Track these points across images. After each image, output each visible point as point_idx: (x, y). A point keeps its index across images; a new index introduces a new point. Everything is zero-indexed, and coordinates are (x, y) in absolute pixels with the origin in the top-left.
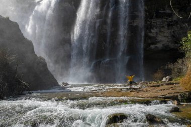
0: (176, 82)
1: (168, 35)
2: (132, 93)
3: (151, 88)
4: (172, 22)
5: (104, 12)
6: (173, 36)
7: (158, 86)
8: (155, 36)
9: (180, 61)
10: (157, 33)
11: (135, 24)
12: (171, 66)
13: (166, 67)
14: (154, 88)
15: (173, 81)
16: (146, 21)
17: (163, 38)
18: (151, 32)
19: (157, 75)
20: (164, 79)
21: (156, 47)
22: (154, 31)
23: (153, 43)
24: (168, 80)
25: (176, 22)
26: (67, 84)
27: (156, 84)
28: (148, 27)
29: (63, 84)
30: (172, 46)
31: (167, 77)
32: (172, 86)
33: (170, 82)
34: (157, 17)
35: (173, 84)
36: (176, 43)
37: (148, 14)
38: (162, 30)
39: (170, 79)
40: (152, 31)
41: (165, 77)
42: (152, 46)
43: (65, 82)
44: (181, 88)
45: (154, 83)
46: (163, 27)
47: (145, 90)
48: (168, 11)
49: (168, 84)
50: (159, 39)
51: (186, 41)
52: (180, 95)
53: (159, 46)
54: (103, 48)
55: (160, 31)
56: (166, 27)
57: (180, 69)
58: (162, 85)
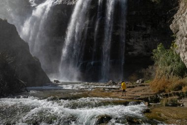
0: (147, 84)
1: (142, 45)
2: (114, 93)
3: (128, 89)
4: (146, 35)
6: (146, 46)
7: (133, 87)
8: (132, 44)
9: (150, 67)
10: (134, 42)
11: (117, 34)
12: (143, 71)
13: (140, 72)
14: (130, 89)
15: (145, 84)
16: (126, 32)
17: (139, 47)
18: (129, 42)
19: (132, 78)
20: (138, 82)
21: (133, 54)
22: (132, 41)
23: (130, 51)
24: (140, 82)
25: (149, 36)
26: (58, 82)
27: (131, 85)
28: (128, 37)
29: (55, 81)
30: (145, 54)
31: (140, 80)
32: (143, 88)
33: (142, 84)
34: (135, 30)
35: (144, 85)
36: (148, 51)
37: (128, 26)
38: (138, 40)
39: (143, 82)
40: (130, 40)
41: (139, 79)
42: (130, 53)
43: (57, 80)
44: (150, 90)
45: (130, 84)
46: (139, 38)
48: (144, 26)
49: (141, 86)
51: (156, 52)
52: (150, 97)
53: (135, 53)
55: (137, 42)
56: (141, 38)
57: (150, 73)
58: (136, 86)
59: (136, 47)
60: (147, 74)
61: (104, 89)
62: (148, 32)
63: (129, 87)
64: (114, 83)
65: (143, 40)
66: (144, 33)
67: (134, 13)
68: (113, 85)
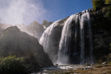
0: (110, 65)
1: (102, 42)
2: (89, 71)
3: (98, 68)
4: (104, 36)
5: (73, 32)
7: (101, 67)
9: (110, 54)
10: (97, 41)
11: (87, 37)
12: (106, 57)
13: (104, 57)
14: (99, 68)
15: (108, 64)
19: (99, 61)
20: (103, 63)
21: (97, 47)
22: (96, 40)
23: (96, 46)
24: (105, 64)
25: (106, 36)
26: (57, 65)
27: (99, 66)
28: (94, 38)
29: (56, 64)
30: (105, 46)
31: (105, 62)
32: (107, 67)
33: (106, 65)
34: (97, 34)
35: (108, 66)
36: (107, 45)
37: (92, 32)
38: (100, 39)
43: (57, 64)
46: (100, 38)
47: (95, 69)
48: (102, 31)
50: (99, 44)
53: (99, 46)
54: (73, 48)
55: (99, 40)
56: (102, 38)
58: (103, 66)
59: (99, 43)
60: (108, 58)
61: (83, 68)
62: (105, 34)
63: (98, 67)
64: (89, 65)
65: (103, 39)
66: (103, 34)
67: (95, 25)
68: (88, 66)
